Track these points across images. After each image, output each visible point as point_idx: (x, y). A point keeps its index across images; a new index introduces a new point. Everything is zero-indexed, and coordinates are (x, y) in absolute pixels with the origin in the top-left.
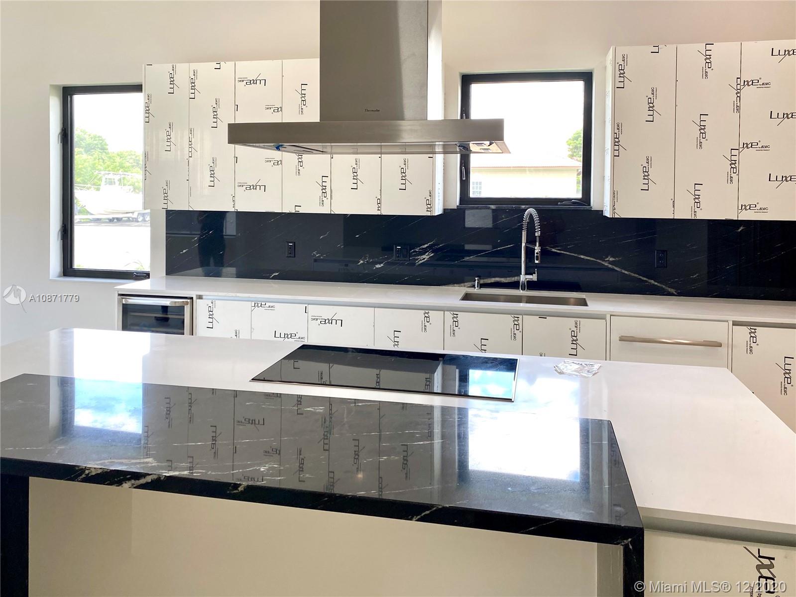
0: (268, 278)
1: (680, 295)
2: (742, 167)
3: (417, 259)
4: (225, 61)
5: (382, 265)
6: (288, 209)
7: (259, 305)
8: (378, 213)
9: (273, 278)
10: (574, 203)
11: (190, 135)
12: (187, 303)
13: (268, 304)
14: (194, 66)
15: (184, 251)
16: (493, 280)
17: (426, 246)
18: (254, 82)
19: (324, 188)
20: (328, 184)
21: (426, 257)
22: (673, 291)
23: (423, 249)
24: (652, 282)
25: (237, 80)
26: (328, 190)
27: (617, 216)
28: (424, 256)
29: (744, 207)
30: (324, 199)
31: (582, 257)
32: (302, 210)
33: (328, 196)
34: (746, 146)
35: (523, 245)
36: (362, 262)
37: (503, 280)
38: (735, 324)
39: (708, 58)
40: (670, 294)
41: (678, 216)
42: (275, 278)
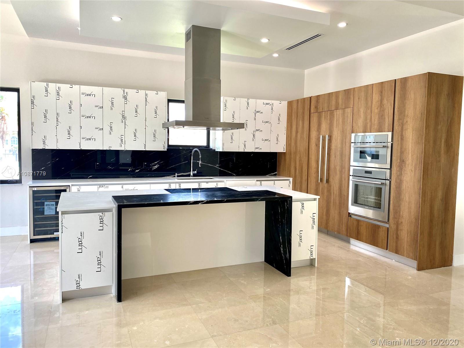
0: (87, 178)
1: (236, 176)
2: (256, 136)
3: (153, 168)
4: (75, 84)
5: (138, 170)
6: (106, 148)
7: (102, 186)
8: (145, 150)
9: (89, 178)
10: (205, 147)
11: (57, 116)
12: (67, 188)
13: (105, 186)
14: (58, 85)
15: (43, 168)
16: (181, 174)
17: (156, 162)
18: (90, 95)
19: (122, 140)
20: (123, 138)
21: (156, 167)
22: (234, 174)
23: (155, 164)
24: (229, 172)
25: (81, 93)
26: (124, 141)
27: (224, 151)
28: (155, 167)
29: (256, 148)
30: (122, 144)
31: (209, 165)
32: (112, 149)
33: (124, 143)
34: (257, 130)
35: (192, 161)
36: (130, 170)
37: (184, 174)
38: (257, 181)
39: (248, 103)
40: (234, 176)
41: (240, 151)
42: (90, 178)
